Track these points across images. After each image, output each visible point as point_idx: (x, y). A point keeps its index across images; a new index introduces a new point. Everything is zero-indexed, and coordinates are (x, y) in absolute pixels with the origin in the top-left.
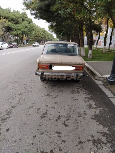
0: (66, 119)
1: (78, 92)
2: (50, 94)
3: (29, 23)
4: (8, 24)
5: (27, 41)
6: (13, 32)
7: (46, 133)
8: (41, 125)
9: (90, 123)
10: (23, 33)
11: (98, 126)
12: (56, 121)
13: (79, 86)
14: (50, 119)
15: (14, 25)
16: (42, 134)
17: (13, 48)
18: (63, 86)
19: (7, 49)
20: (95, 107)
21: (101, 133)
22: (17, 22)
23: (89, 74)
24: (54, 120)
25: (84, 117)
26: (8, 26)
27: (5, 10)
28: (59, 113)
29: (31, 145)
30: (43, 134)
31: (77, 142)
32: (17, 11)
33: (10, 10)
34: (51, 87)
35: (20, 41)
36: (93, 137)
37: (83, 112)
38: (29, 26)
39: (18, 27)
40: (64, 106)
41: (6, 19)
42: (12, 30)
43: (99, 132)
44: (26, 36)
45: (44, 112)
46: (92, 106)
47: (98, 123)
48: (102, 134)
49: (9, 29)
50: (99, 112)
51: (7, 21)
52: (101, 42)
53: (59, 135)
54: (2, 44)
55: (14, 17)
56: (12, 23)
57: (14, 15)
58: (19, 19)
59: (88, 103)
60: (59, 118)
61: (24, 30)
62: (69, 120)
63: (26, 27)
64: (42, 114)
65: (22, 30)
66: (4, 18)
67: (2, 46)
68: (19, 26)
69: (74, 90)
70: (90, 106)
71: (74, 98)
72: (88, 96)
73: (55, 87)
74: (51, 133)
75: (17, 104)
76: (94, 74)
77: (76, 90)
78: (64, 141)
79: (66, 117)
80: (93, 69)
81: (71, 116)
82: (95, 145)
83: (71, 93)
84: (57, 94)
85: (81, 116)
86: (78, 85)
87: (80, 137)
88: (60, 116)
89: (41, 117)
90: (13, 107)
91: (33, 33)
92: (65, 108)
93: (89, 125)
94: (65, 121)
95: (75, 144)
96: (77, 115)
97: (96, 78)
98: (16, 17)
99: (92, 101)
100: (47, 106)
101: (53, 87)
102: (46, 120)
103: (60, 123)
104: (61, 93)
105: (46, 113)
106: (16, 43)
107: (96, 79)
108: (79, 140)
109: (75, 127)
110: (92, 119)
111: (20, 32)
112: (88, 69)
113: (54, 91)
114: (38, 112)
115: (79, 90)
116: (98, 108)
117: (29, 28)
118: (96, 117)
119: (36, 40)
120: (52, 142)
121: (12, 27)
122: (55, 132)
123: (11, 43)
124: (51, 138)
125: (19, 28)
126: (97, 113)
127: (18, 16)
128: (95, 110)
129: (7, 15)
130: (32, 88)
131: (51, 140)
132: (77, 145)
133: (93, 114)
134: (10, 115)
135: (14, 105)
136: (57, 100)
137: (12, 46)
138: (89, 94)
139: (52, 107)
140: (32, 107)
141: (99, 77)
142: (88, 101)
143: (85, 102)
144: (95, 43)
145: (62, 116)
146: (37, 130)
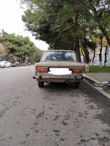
0: (66, 118)
1: (78, 96)
2: (48, 98)
3: (31, 46)
4: (12, 46)
5: (29, 61)
6: (16, 53)
7: (42, 132)
8: (36, 124)
9: (93, 122)
10: (25, 54)
11: (102, 125)
12: (54, 120)
13: (79, 91)
14: (47, 119)
15: (18, 47)
16: (36, 133)
17: (15, 67)
18: (62, 92)
19: (10, 67)
20: (97, 108)
21: (107, 131)
22: (20, 45)
23: (88, 83)
24: (52, 119)
25: (85, 117)
26: (12, 48)
27: (10, 34)
28: (57, 113)
29: (22, 143)
30: (38, 132)
31: (79, 140)
32: (21, 36)
33: (14, 35)
34: (49, 92)
35: (23, 61)
36: (97, 135)
37: (84, 112)
38: (31, 48)
39: (20, 48)
40: (63, 107)
41: (10, 42)
42: (16, 51)
43: (104, 130)
44: (27, 57)
45: (41, 112)
46: (93, 107)
47: (102, 122)
48: (108, 133)
49: (12, 51)
50: (102, 112)
51: (12, 44)
52: (96, 60)
53: (57, 133)
54: (5, 63)
55: (18, 40)
56: (16, 45)
57: (18, 39)
58: (22, 43)
59: (89, 105)
60: (57, 117)
61: (26, 51)
62: (68, 119)
63: (28, 49)
64: (38, 114)
65: (24, 51)
66: (9, 41)
67: (5, 64)
68: (22, 48)
69: (73, 94)
70: (92, 107)
71: (73, 101)
72: (88, 99)
73: (53, 92)
74: (47, 131)
75: (12, 106)
76: (92, 82)
77: (75, 94)
78: (63, 140)
79: (65, 117)
80: (91, 78)
81: (71, 115)
82: (102, 143)
83: (70, 96)
84: (55, 97)
85: (82, 116)
86: (77, 91)
87: (82, 135)
88: (58, 116)
89: (37, 117)
90: (7, 108)
91: (35, 54)
92: (64, 108)
93: (91, 124)
94: (64, 120)
95: (76, 143)
96: (78, 114)
97: (95, 84)
98: (20, 40)
99: (93, 103)
100: (44, 107)
101: (51, 92)
102: (42, 119)
103: (58, 122)
104: (59, 96)
105: (43, 113)
106: (18, 62)
107: (95, 86)
108: (81, 138)
109: (76, 126)
110: (95, 118)
111: (23, 53)
112: (86, 78)
113: (52, 95)
114: (33, 112)
115: (79, 94)
116: (101, 109)
117: (30, 50)
118: (98, 117)
119: (37, 60)
120: (48, 140)
121: (16, 48)
122: (52, 131)
123: (14, 63)
124: (47, 136)
125: (22, 50)
126: (99, 113)
127: (21, 39)
128: (97, 110)
129: (11, 39)
130: (29, 93)
131: (48, 138)
132: (79, 144)
133: (96, 114)
134: (3, 115)
135: (9, 107)
136: (55, 102)
137: (14, 64)
138: (89, 97)
139: (50, 108)
140: (28, 108)
141: (98, 83)
142: (89, 103)
143: (86, 104)
144: (91, 61)
145: (60, 116)
146: (31, 128)
